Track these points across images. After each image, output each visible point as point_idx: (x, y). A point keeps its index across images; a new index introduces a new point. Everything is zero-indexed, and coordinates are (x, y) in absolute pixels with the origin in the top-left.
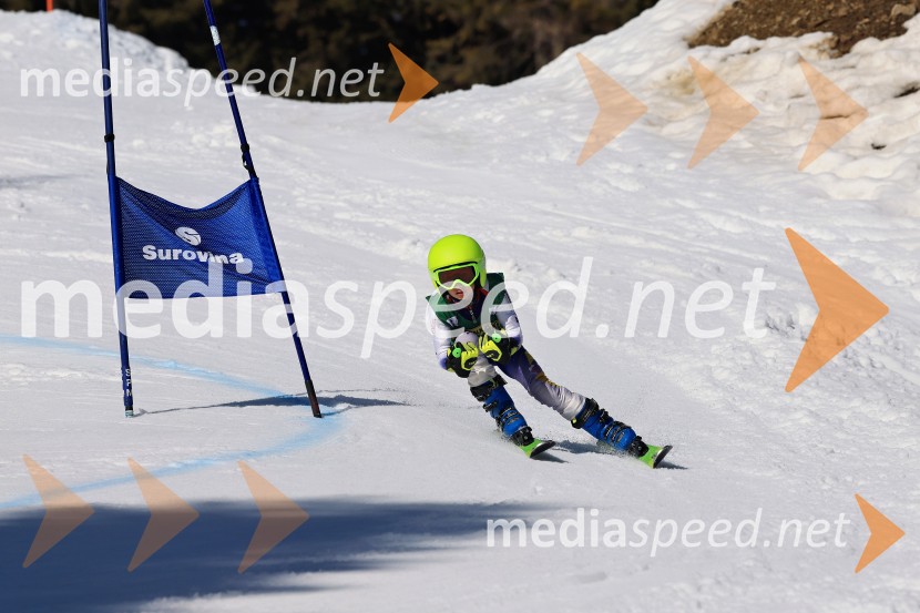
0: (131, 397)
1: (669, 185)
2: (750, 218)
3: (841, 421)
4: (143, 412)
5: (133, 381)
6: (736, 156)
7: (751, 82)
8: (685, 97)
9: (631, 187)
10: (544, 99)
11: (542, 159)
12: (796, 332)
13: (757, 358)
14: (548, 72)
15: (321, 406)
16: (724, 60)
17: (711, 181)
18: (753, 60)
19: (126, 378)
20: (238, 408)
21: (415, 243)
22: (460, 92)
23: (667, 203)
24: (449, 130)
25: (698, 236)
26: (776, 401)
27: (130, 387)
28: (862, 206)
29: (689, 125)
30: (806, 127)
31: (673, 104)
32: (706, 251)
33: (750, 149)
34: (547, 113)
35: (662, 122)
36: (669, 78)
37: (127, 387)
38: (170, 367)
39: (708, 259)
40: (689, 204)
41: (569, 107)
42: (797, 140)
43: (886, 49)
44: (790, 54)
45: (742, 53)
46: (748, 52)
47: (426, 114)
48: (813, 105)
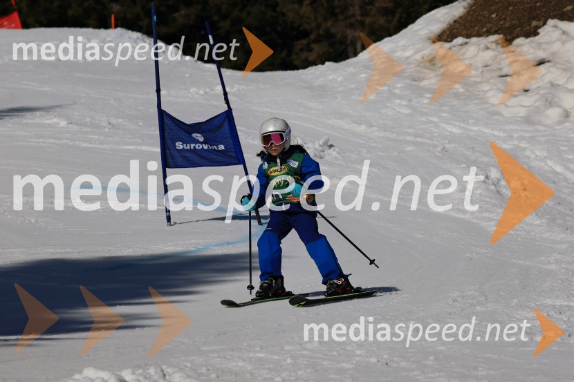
1: (425, 110)
2: (465, 126)
4: (175, 223)
6: (457, 95)
7: (464, 59)
8: (431, 67)
9: (407, 111)
10: (362, 69)
12: (490, 182)
14: (363, 56)
16: (450, 49)
17: (445, 108)
18: (464, 48)
22: (320, 66)
23: (424, 119)
24: (316, 85)
25: (440, 135)
28: (519, 119)
29: (433, 81)
30: (491, 81)
31: (425, 71)
33: (464, 92)
34: (364, 76)
35: (420, 79)
36: (423, 58)
40: (435, 119)
42: (486, 87)
43: (529, 43)
44: (482, 46)
45: (459, 45)
46: (462, 45)
47: (303, 76)
48: (494, 70)
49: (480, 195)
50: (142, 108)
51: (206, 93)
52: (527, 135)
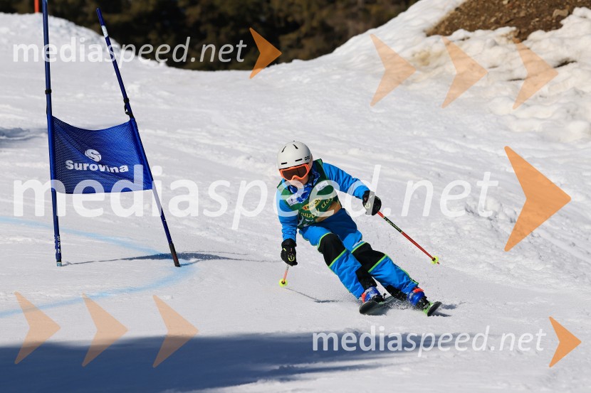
0: (60, 254)
2: (461, 143)
3: (509, 270)
4: (69, 263)
5: (62, 243)
8: (423, 67)
10: (335, 68)
13: (459, 230)
14: (340, 52)
15: (179, 260)
18: (466, 45)
19: (57, 241)
21: (248, 158)
22: (284, 64)
23: (408, 133)
25: (428, 154)
26: (469, 257)
27: (60, 248)
28: (531, 135)
29: (425, 85)
31: (416, 72)
32: (433, 164)
34: (338, 77)
35: (407, 82)
36: (413, 55)
37: (58, 247)
39: (433, 169)
40: (423, 134)
41: (351, 74)
42: (491, 94)
43: (549, 38)
44: (489, 41)
45: (460, 40)
46: (463, 40)
48: (503, 73)
52: (541, 156)
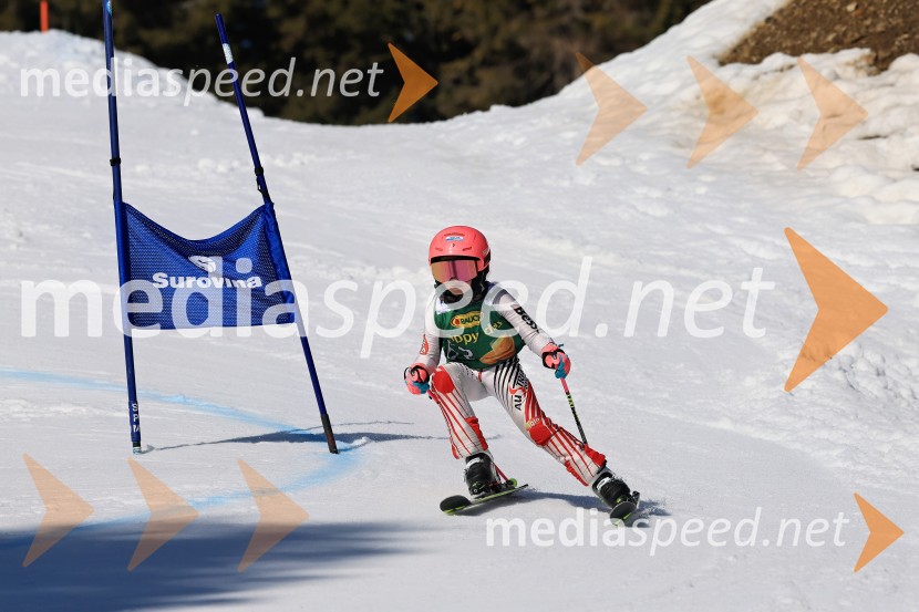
0: (138, 433)
1: (699, 210)
4: (151, 448)
5: (141, 416)
6: (769, 179)
7: (786, 100)
9: (660, 212)
10: (567, 120)
11: (566, 184)
12: (834, 363)
14: (571, 93)
15: (337, 442)
16: (756, 78)
17: (743, 206)
18: (786, 78)
19: (133, 412)
20: (250, 444)
22: (478, 114)
23: (697, 228)
24: (468, 154)
25: (730, 262)
27: (137, 423)
28: (903, 230)
30: (843, 148)
31: (703, 125)
33: (785, 171)
34: (571, 135)
35: (691, 144)
36: (698, 97)
38: (179, 402)
40: (720, 229)
42: (831, 161)
44: (825, 73)
45: (776, 71)
46: (782, 70)
47: (442, 136)
49: (811, 392)
50: (93, 202)
51: (232, 169)
